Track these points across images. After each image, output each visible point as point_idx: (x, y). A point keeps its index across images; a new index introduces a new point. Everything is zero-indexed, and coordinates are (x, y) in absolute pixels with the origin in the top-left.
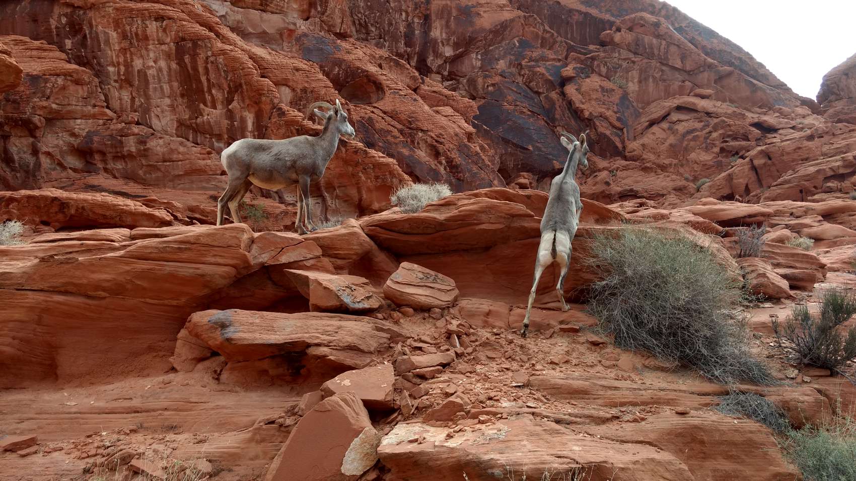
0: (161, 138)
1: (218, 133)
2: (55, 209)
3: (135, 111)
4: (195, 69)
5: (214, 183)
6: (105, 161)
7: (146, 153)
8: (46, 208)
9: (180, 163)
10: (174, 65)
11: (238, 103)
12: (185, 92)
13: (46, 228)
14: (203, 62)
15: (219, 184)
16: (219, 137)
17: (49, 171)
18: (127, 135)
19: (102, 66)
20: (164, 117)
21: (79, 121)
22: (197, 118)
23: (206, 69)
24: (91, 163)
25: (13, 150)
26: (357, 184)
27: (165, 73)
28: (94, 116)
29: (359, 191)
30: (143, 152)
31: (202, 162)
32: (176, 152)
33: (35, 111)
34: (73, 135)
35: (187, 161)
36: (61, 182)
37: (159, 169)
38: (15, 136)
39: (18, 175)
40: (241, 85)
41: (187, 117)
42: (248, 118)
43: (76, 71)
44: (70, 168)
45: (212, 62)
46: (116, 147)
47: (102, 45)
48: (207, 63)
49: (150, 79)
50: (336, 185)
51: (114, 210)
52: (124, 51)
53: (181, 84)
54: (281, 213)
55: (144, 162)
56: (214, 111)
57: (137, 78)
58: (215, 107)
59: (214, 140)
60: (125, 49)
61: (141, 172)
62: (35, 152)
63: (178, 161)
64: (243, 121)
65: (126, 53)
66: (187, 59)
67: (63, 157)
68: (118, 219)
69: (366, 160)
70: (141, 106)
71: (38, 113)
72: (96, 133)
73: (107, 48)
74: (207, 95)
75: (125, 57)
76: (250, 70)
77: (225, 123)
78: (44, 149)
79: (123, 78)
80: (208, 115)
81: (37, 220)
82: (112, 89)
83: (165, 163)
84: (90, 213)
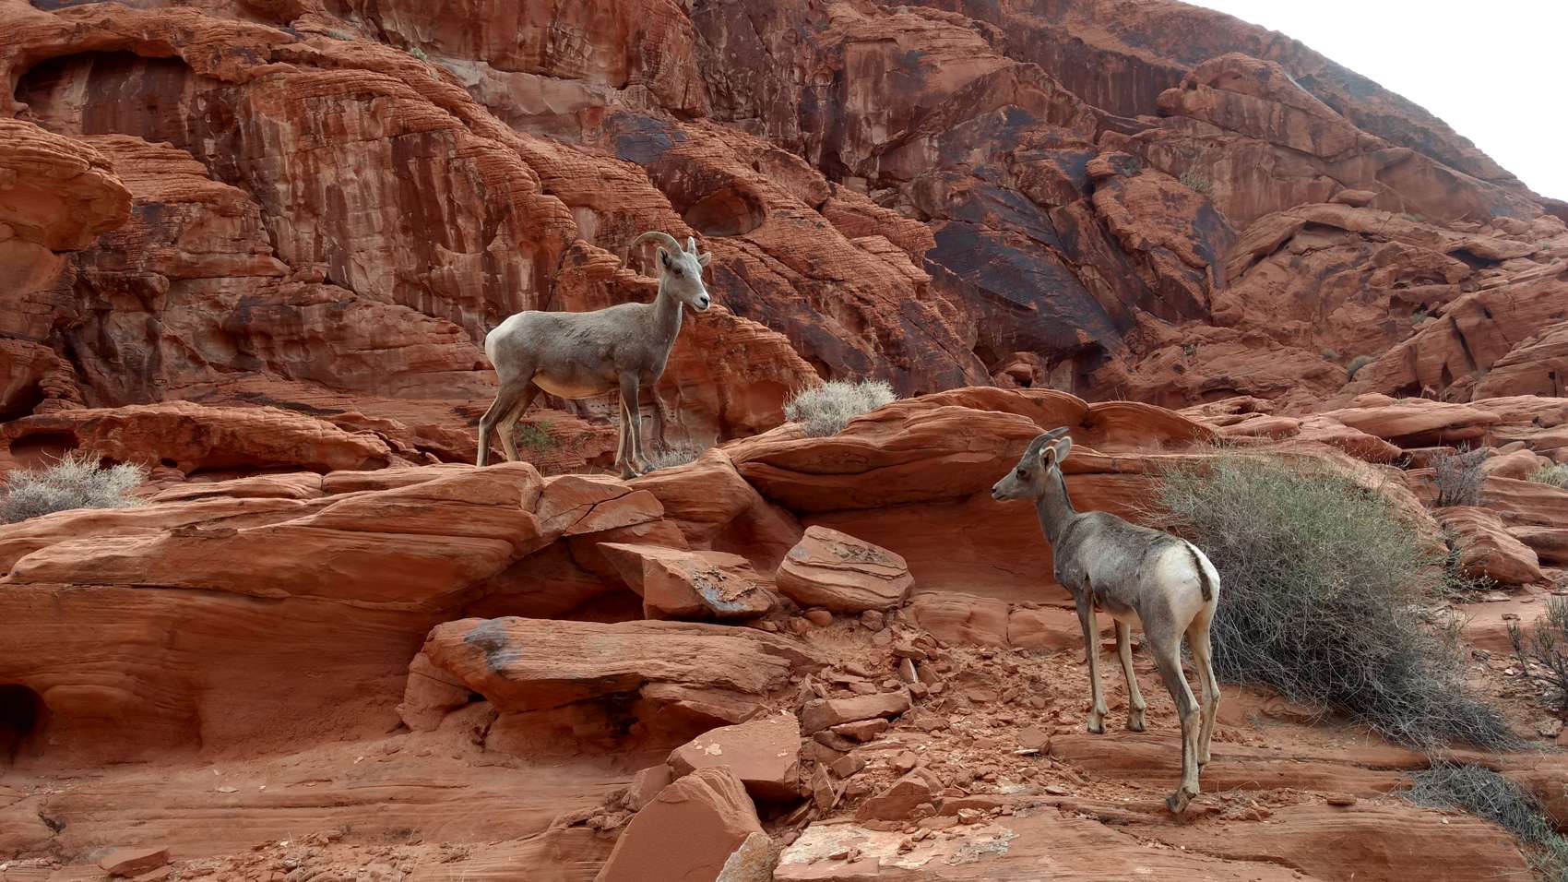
0: (367, 306)
1: (468, 295)
2: (185, 437)
3: (323, 260)
4: (427, 181)
5: (461, 385)
6: (269, 350)
7: (342, 334)
8: (171, 437)
9: (401, 350)
10: (390, 177)
11: (504, 240)
12: (410, 225)
13: (171, 472)
14: (440, 169)
15: (471, 387)
16: (471, 303)
17: (176, 370)
18: (307, 304)
19: (266, 183)
20: (372, 269)
21: (226, 281)
22: (430, 269)
23: (447, 181)
24: (248, 355)
25: (115, 334)
26: (715, 380)
27: (374, 191)
28: (251, 271)
29: (721, 393)
30: (336, 333)
31: (441, 348)
32: (395, 331)
33: (153, 266)
34: (217, 305)
35: (414, 347)
36: (195, 388)
37: (364, 363)
38: (118, 310)
39: (123, 378)
40: (508, 208)
41: (413, 267)
42: (521, 266)
43: (222, 193)
44: (211, 364)
45: (457, 170)
46: (289, 325)
47: (267, 145)
48: (449, 172)
49: (349, 203)
50: (680, 383)
51: (287, 438)
52: (303, 154)
53: (403, 210)
54: (582, 436)
55: (338, 350)
56: (461, 256)
57: (325, 202)
58: (462, 250)
59: (460, 307)
60: (306, 152)
61: (333, 368)
62: (152, 337)
63: (399, 347)
64: (513, 272)
65: (307, 159)
66: (413, 165)
67: (198, 345)
68: (293, 453)
69: (734, 337)
70: (332, 251)
71: (157, 268)
72: (255, 300)
73: (275, 151)
74: (448, 227)
75: (306, 165)
76: (523, 181)
77: (481, 276)
78: (168, 331)
79: (302, 201)
80: (450, 263)
81: (156, 457)
82: (282, 224)
83: (376, 352)
84: (246, 444)
